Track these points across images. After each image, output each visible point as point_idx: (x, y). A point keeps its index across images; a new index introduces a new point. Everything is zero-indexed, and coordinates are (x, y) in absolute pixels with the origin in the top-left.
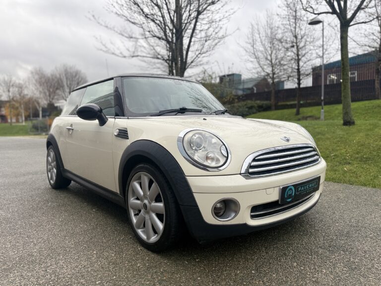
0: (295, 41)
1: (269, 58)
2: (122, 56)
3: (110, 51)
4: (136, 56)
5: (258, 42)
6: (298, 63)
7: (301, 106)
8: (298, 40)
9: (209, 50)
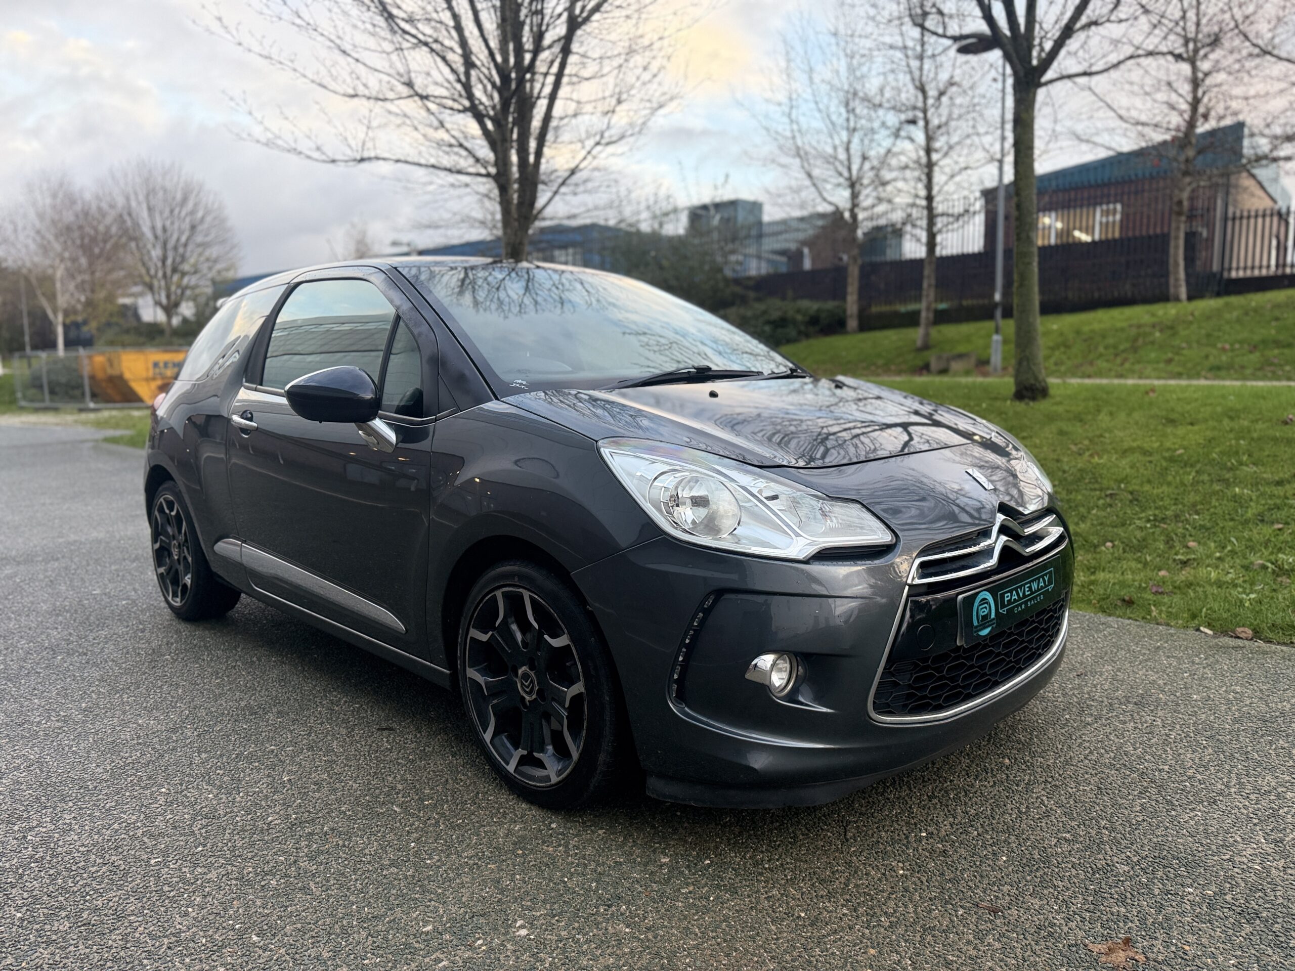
0: (920, 104)
1: (842, 156)
2: (324, 157)
3: (280, 142)
4: (369, 159)
5: (806, 101)
6: (929, 177)
7: (941, 318)
8: (930, 101)
9: (629, 132)
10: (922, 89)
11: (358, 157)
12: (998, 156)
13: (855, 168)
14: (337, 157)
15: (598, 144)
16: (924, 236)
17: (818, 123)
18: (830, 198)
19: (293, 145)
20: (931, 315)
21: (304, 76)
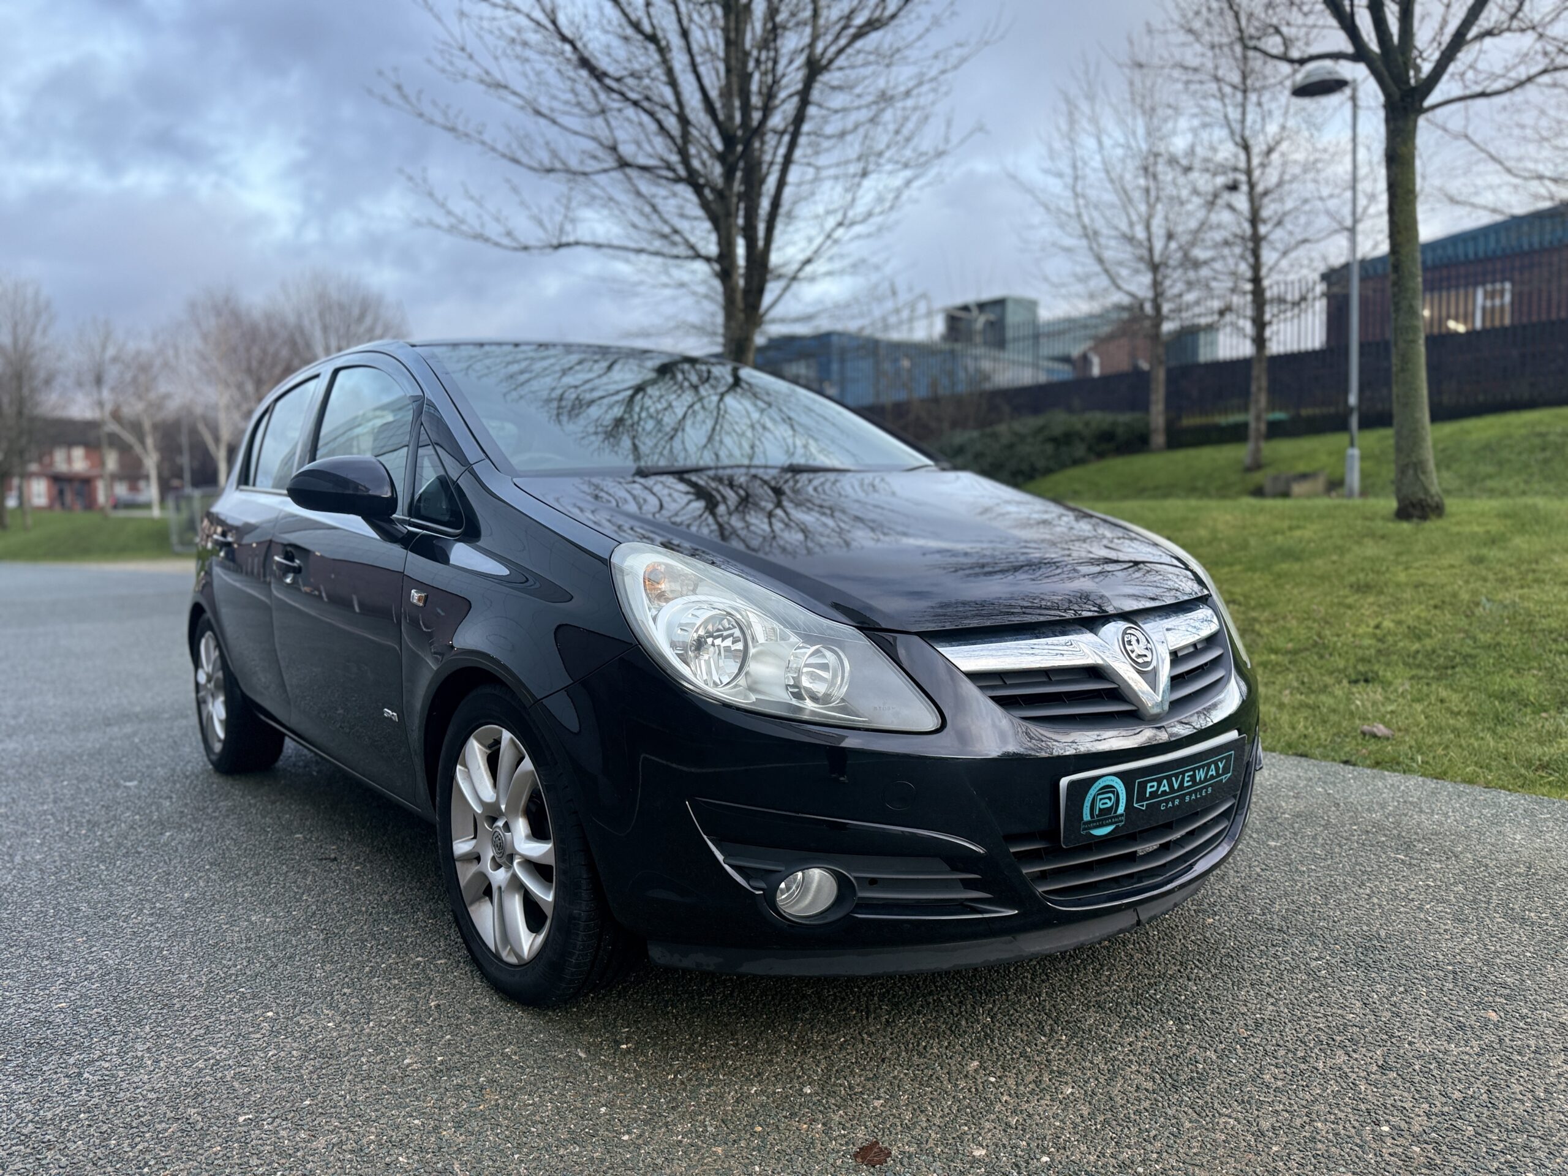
0: (1242, 164)
1: (1140, 233)
2: (514, 244)
3: (464, 228)
4: (568, 245)
5: (1094, 170)
6: (1256, 254)
7: (1275, 431)
8: (1256, 161)
9: (878, 210)
10: (1246, 148)
11: (555, 242)
12: (1348, 222)
13: (1158, 245)
14: (532, 242)
15: (840, 224)
16: (1248, 327)
17: (1110, 197)
18: (1126, 287)
19: (479, 230)
20: (1263, 427)
21: (493, 149)
